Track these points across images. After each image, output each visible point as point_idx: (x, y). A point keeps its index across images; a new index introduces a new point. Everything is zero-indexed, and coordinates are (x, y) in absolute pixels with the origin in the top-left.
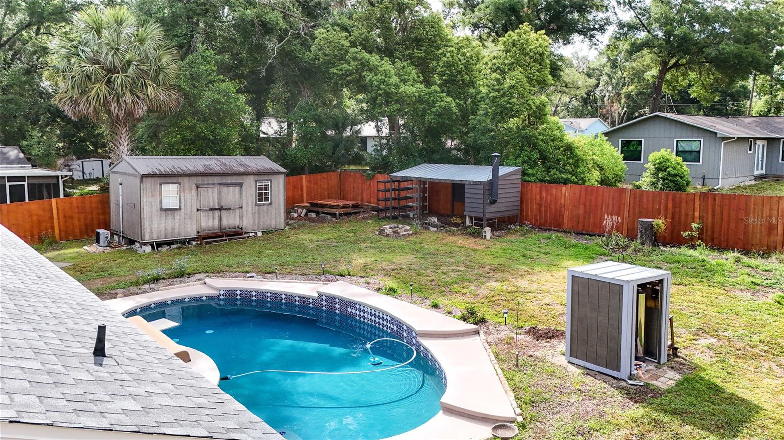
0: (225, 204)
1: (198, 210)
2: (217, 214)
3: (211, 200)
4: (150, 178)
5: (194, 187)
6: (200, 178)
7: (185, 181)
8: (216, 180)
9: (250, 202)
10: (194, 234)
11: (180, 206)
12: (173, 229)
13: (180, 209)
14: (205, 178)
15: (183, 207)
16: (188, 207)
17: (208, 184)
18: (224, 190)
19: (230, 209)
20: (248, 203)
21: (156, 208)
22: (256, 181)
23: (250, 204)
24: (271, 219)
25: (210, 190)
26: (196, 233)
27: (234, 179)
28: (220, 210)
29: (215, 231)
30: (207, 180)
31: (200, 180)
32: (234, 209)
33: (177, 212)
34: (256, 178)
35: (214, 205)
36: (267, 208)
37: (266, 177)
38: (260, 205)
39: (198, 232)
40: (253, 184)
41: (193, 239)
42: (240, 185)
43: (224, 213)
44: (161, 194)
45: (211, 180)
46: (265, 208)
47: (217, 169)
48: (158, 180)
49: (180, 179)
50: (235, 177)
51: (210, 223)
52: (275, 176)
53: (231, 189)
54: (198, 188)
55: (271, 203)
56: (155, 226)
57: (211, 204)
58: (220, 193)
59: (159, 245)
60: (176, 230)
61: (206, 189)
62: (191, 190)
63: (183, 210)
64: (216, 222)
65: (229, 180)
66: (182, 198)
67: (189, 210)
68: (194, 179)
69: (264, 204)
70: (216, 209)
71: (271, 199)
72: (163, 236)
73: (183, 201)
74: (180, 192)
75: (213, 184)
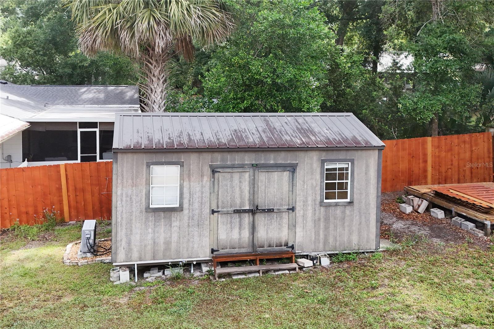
0: (263, 201)
1: (213, 212)
2: (247, 219)
3: (237, 195)
4: (130, 156)
5: (207, 171)
6: (218, 156)
7: (193, 160)
8: (248, 159)
9: (310, 199)
10: (205, 255)
11: (181, 204)
12: (168, 243)
13: (180, 209)
14: (229, 156)
15: (186, 206)
16: (196, 205)
17: (233, 167)
18: (262, 177)
19: (270, 211)
20: (305, 202)
21: (138, 208)
22: (323, 162)
23: (310, 202)
24: (350, 233)
25: (236, 176)
26: (208, 251)
27: (282, 158)
28: (254, 211)
29: (243, 250)
30: (230, 159)
31: (218, 159)
32: (280, 211)
33: (174, 215)
34: (324, 156)
35: (242, 204)
36: (344, 212)
37: (342, 155)
38: (329, 205)
39: (213, 251)
40: (316, 166)
41: (206, 262)
42: (292, 169)
43: (261, 219)
44: (148, 183)
45: (238, 159)
46: (339, 211)
47: (253, 139)
48: (145, 158)
49: (183, 157)
50: (283, 154)
51: (235, 235)
52: (360, 153)
53: (275, 175)
54: (214, 172)
55: (351, 203)
56: (136, 238)
57: (238, 201)
58: (253, 184)
59: (144, 269)
60: (173, 246)
61: (228, 176)
62: (202, 176)
63: (186, 212)
64: (246, 234)
65: (272, 158)
66: (186, 190)
67: (197, 212)
68: (207, 157)
69: (337, 205)
70: (245, 211)
71: (352, 195)
72: (149, 255)
73: (186, 195)
74: (182, 178)
75: (242, 166)
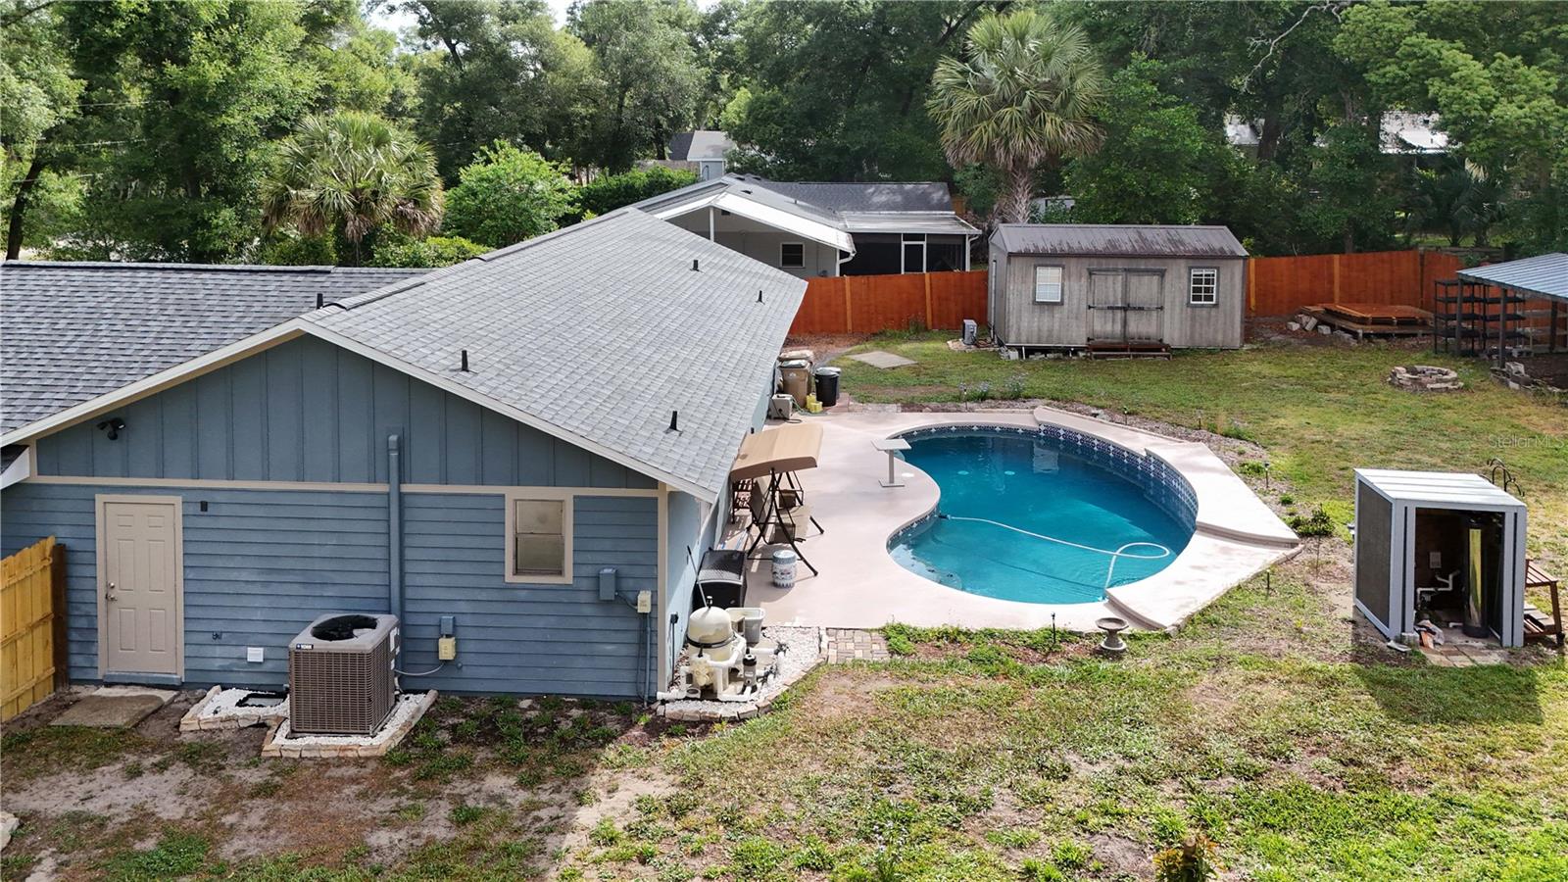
0: (1133, 300)
1: (1090, 307)
2: (1119, 314)
3: (1111, 294)
4: (1021, 259)
5: (1085, 273)
6: (1095, 261)
7: (1073, 263)
8: (1121, 264)
9: (1177, 300)
10: (1082, 342)
11: (1062, 299)
12: (1050, 331)
13: (1062, 303)
14: (1103, 261)
15: (1066, 301)
16: (1075, 301)
17: (1108, 270)
18: (1134, 280)
19: (1141, 309)
20: (1173, 302)
21: (1026, 300)
22: (1190, 269)
23: (1177, 303)
24: (1216, 331)
25: (1110, 279)
26: (1085, 340)
27: (1152, 264)
28: (1126, 309)
29: (1116, 341)
30: (1105, 263)
31: (1095, 263)
32: (1149, 309)
33: (1057, 308)
34: (1191, 263)
35: (1116, 301)
36: (1209, 313)
37: (1208, 263)
38: (1196, 306)
39: (1089, 339)
40: (1184, 271)
41: (1082, 349)
42: (1162, 274)
43: (1131, 315)
44: (1035, 282)
45: (1112, 263)
46: (1204, 312)
47: (1126, 247)
48: (1033, 261)
49: (1064, 261)
50: (1153, 261)
51: (1109, 328)
52: (1224, 262)
53: (1146, 279)
54: (1090, 274)
55: (1216, 305)
56: (1025, 324)
57: (1111, 299)
58: (1126, 286)
59: (1031, 351)
60: (1055, 333)
61: (1103, 277)
62: (1081, 277)
63: (1066, 306)
64: (1118, 328)
65: (1142, 264)
66: (1066, 288)
67: (1075, 306)
68: (1086, 262)
69: (1202, 306)
70: (1118, 308)
71: (1217, 299)
72: (1035, 339)
73: (1067, 292)
74: (1063, 278)
75: (1115, 270)
